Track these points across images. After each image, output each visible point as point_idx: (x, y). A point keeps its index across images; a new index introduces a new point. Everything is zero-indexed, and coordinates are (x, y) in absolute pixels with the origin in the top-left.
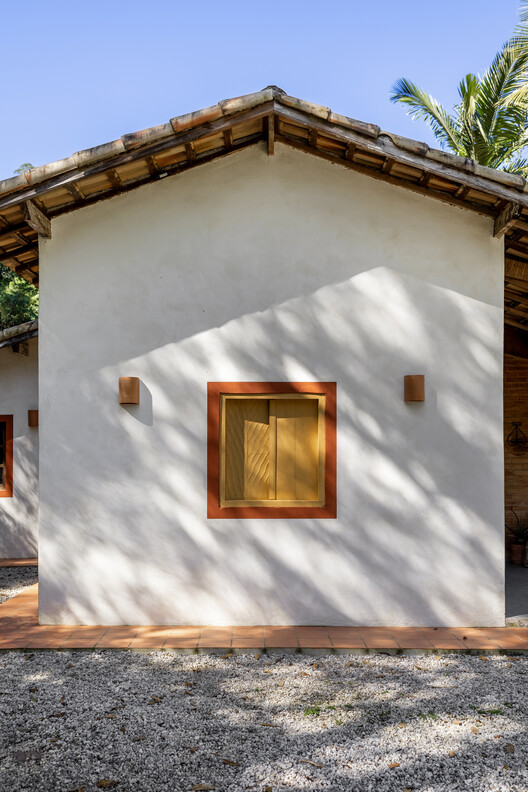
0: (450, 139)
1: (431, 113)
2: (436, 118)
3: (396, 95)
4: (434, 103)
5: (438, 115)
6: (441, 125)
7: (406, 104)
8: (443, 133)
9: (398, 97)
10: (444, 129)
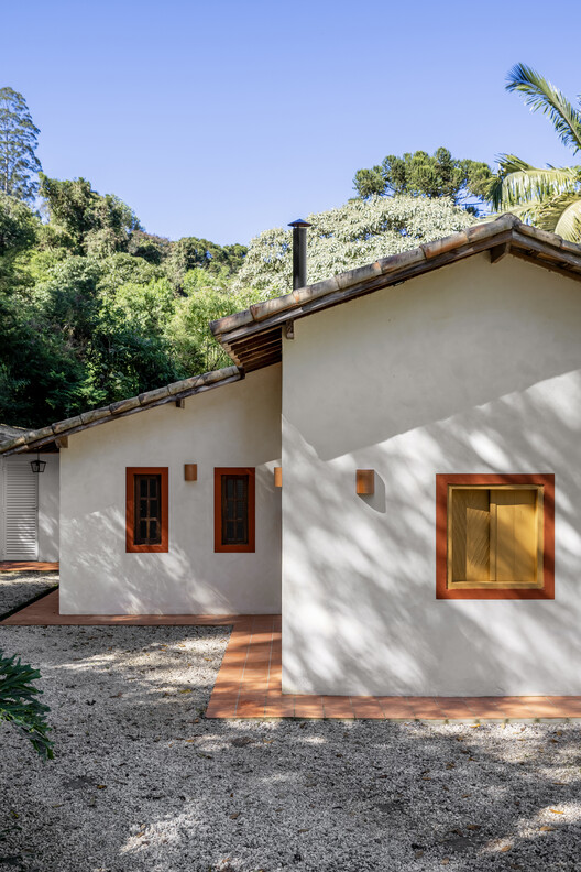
0: (572, 133)
1: (551, 103)
2: (557, 109)
3: (512, 82)
4: (554, 90)
5: (558, 105)
6: (562, 116)
7: (524, 93)
8: (565, 125)
9: (514, 85)
10: (565, 120)
